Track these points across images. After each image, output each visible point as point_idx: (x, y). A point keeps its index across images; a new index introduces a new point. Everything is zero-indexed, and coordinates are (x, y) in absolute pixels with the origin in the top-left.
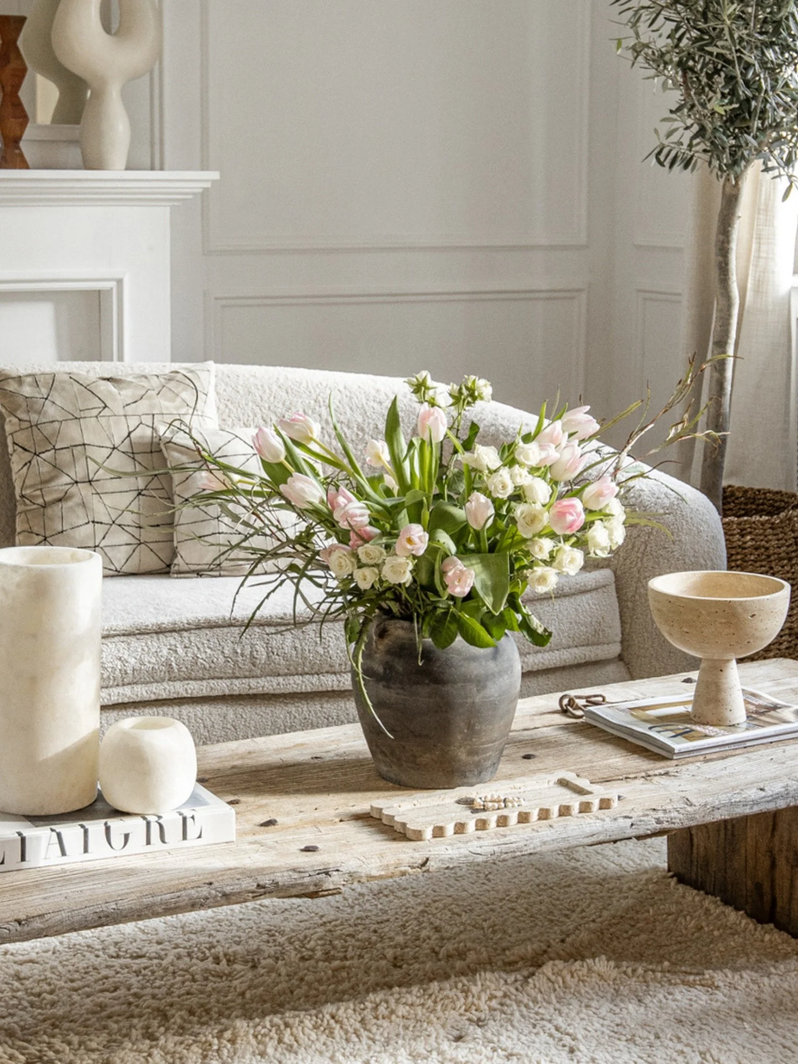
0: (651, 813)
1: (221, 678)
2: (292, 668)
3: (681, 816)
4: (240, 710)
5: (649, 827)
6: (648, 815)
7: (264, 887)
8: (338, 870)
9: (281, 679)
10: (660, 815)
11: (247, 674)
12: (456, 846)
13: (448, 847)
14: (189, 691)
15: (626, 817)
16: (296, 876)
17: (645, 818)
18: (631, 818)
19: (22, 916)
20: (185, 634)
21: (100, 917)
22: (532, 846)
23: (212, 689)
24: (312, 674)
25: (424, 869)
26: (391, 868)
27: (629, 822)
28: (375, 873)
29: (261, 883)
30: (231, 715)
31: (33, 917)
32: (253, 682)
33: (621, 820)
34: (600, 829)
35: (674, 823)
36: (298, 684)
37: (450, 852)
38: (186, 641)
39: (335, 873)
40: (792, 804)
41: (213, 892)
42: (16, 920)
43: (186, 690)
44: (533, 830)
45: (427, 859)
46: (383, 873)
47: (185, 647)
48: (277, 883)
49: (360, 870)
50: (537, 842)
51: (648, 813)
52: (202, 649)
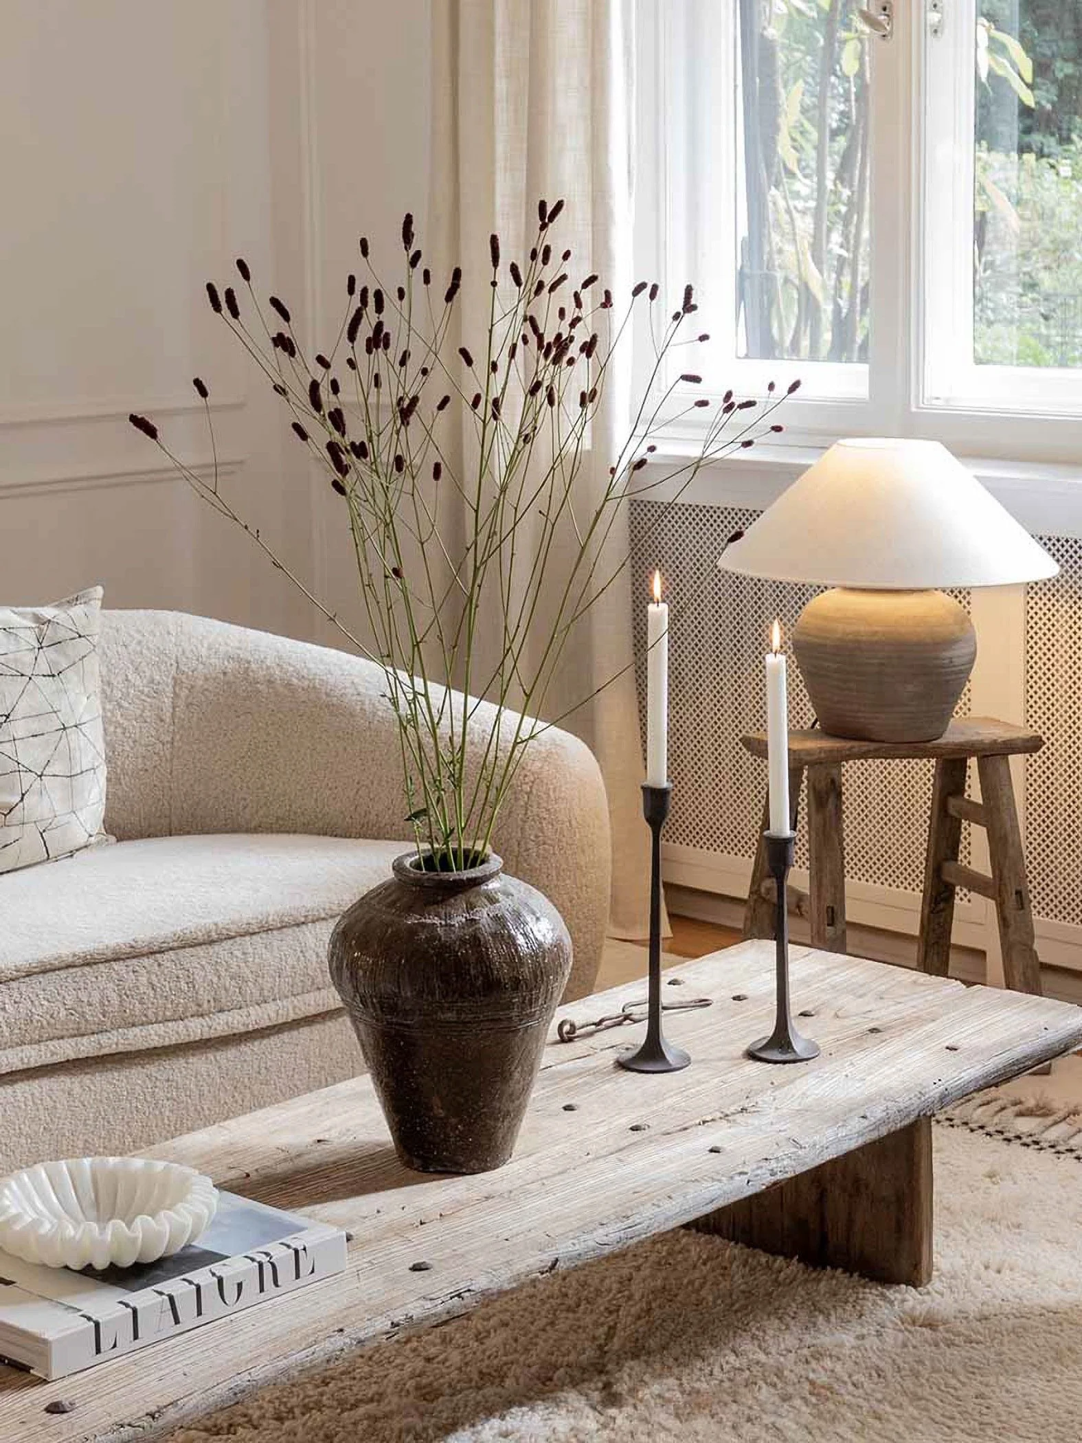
0: (764, 1164)
1: (62, 1038)
2: (150, 1013)
3: (793, 1163)
4: (86, 1079)
5: (764, 1182)
6: (761, 1167)
7: (398, 1325)
8: (469, 1290)
9: (136, 1030)
10: (773, 1164)
11: (94, 1028)
12: (582, 1239)
13: (575, 1241)
14: (26, 1060)
15: (741, 1173)
16: (429, 1305)
17: (759, 1172)
18: (746, 1173)
19: (153, 1409)
20: (14, 984)
21: (235, 1394)
22: (656, 1225)
23: (53, 1054)
24: (175, 1020)
25: (553, 1272)
26: (523, 1277)
27: (745, 1178)
28: (507, 1287)
29: (395, 1320)
30: (77, 1090)
31: (165, 1407)
32: (103, 1039)
33: (737, 1178)
34: (719, 1192)
35: (786, 1172)
36: (159, 1036)
37: (577, 1247)
38: (16, 994)
39: (467, 1294)
40: (893, 1129)
41: (348, 1340)
42: (147, 1414)
43: (22, 1059)
44: (654, 1204)
45: (557, 1260)
46: (514, 1285)
47: (15, 1002)
48: (411, 1317)
49: (491, 1286)
50: (662, 1218)
51: (761, 1164)
52: (36, 1003)
